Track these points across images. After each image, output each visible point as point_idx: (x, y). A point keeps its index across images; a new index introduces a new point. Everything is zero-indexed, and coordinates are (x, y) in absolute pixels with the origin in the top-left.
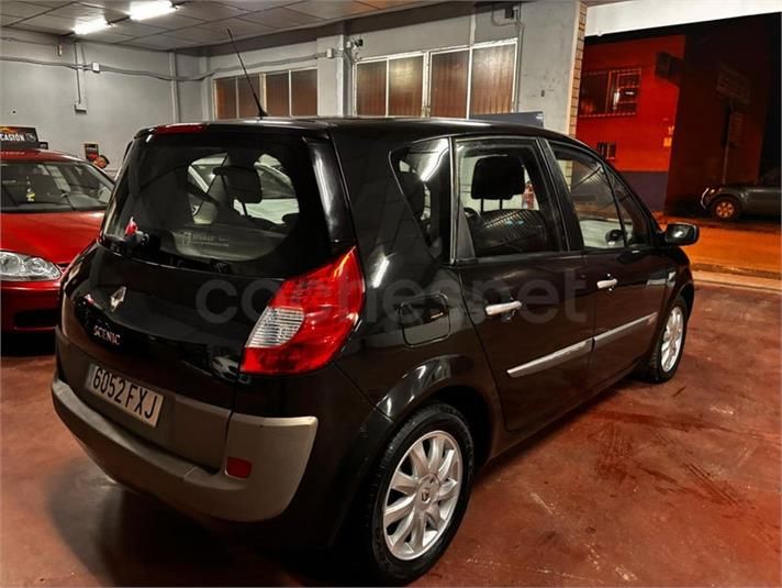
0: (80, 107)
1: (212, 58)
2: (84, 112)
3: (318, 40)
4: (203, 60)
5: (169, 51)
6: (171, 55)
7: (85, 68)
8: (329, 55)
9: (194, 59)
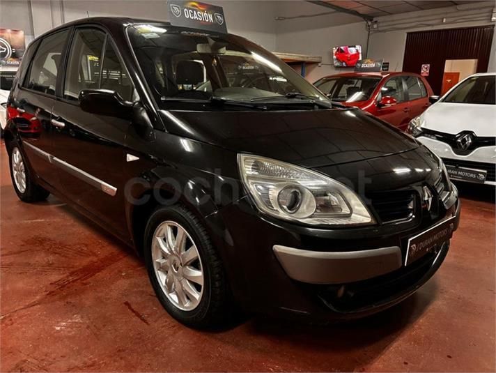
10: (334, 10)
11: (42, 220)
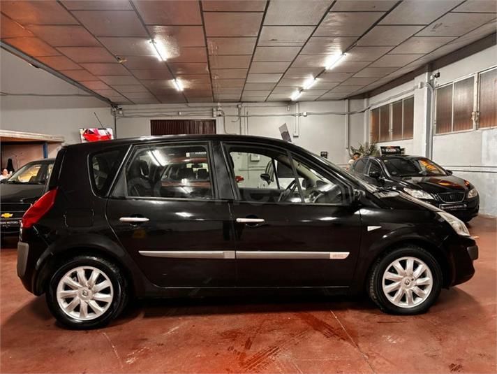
0: (295, 135)
1: (371, 99)
2: (297, 137)
3: (416, 78)
4: (365, 100)
5: (345, 99)
6: (347, 101)
7: (300, 115)
8: (419, 87)
9: (360, 101)
10: (89, 94)
11: (177, 328)
